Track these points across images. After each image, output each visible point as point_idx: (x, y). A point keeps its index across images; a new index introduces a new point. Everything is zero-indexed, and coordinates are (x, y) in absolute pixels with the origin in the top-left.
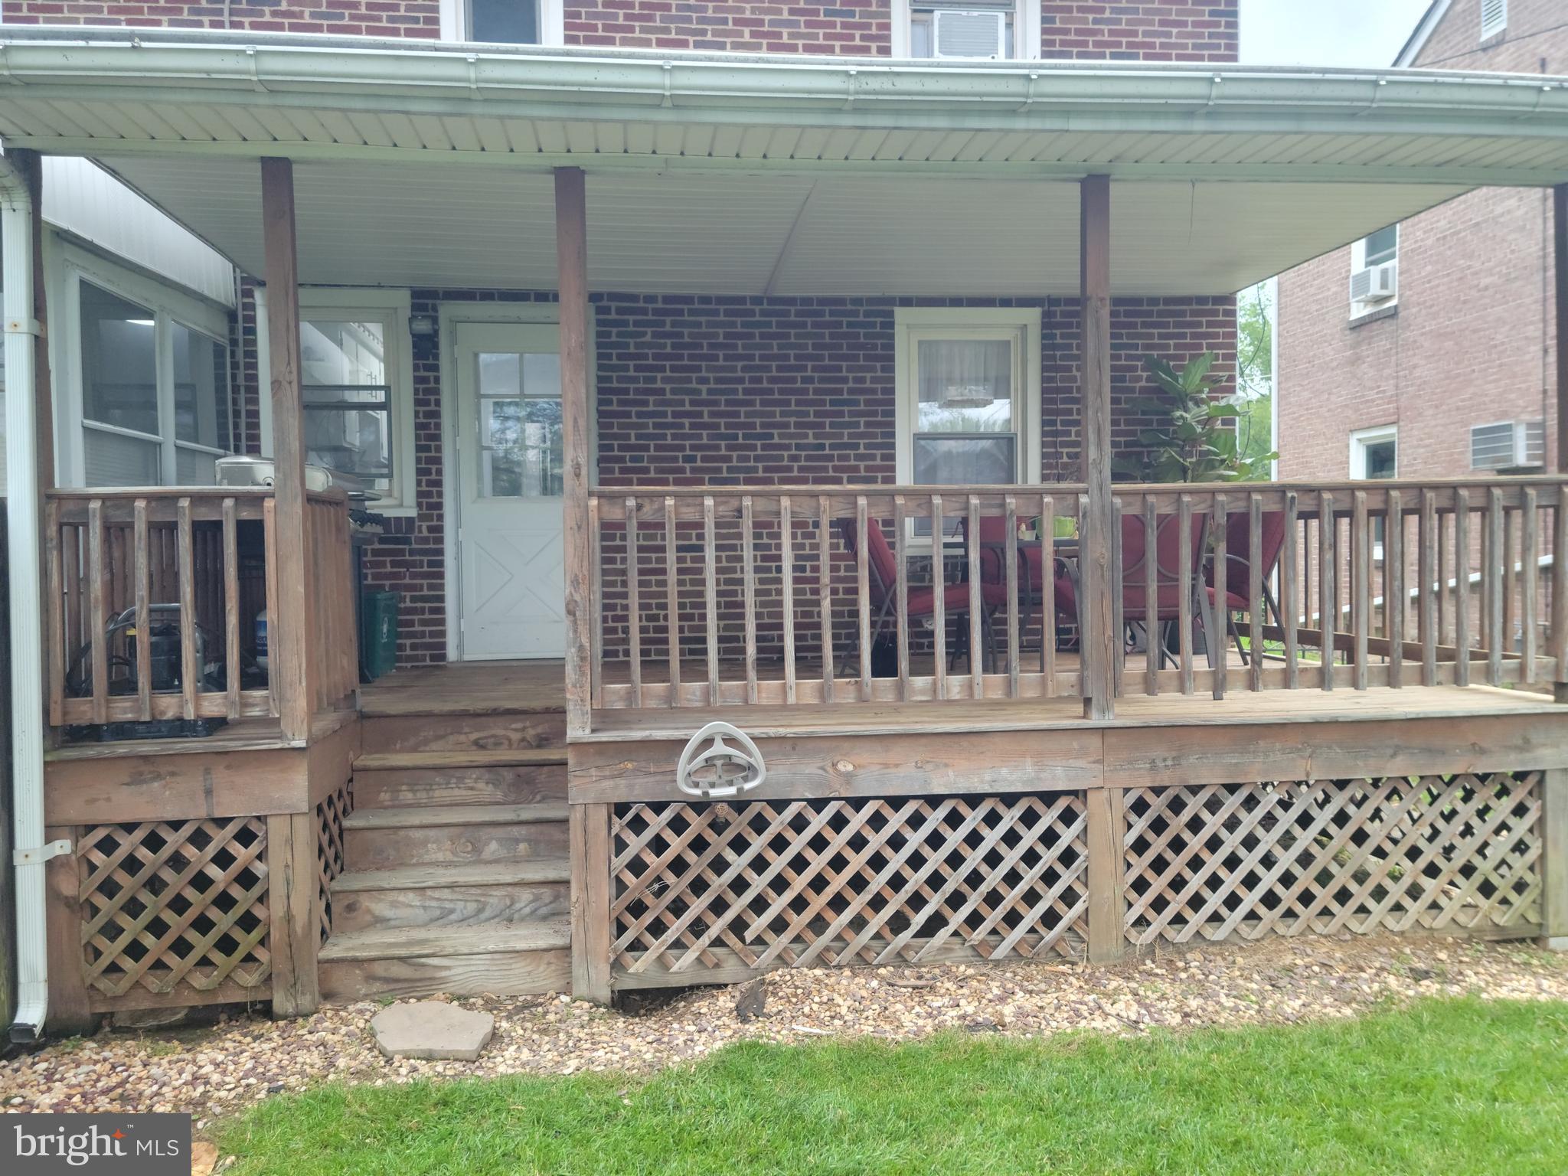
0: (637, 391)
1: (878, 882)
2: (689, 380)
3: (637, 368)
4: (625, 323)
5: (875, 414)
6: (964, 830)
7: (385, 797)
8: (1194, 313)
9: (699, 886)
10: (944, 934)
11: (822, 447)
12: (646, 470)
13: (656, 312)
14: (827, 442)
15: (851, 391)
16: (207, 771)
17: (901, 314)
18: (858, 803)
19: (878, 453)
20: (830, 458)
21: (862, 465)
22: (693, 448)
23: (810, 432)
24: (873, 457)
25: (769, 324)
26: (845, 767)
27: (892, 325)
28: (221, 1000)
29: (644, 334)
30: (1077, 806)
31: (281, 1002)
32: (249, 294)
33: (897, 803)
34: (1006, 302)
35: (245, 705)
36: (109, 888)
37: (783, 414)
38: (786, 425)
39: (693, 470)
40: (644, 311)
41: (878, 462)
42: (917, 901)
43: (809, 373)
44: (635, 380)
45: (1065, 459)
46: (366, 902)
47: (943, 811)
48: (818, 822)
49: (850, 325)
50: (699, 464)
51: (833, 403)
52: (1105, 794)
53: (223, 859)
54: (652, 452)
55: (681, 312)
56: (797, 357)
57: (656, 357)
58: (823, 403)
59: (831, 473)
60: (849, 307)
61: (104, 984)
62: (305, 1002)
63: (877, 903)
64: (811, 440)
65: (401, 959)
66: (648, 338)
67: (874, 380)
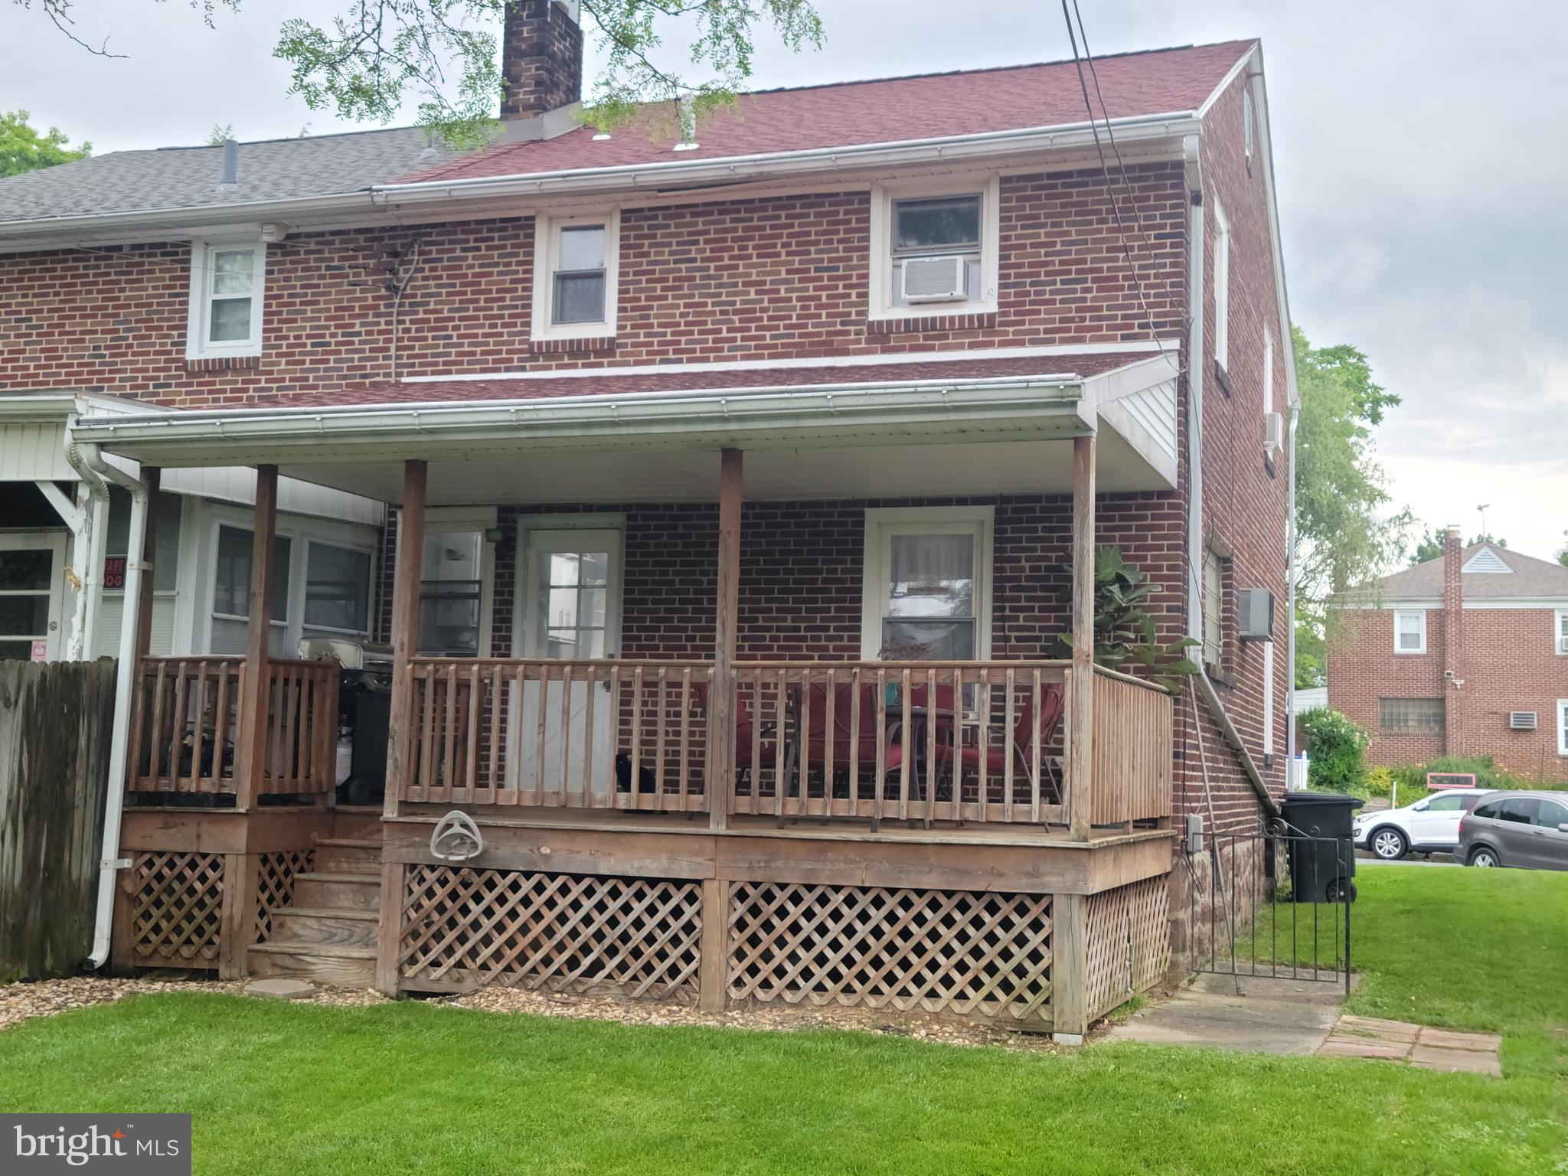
0: (654, 582)
1: (562, 932)
2: (694, 573)
3: (655, 564)
4: (648, 528)
5: (844, 600)
6: (620, 901)
7: (332, 865)
8: (1139, 507)
9: (452, 923)
10: (602, 974)
11: (798, 629)
12: (657, 648)
13: (672, 518)
14: (803, 625)
15: (825, 581)
16: (199, 824)
17: (871, 515)
18: (553, 876)
19: (846, 634)
20: (804, 639)
21: (831, 645)
22: (694, 629)
23: (789, 616)
24: (841, 638)
25: (759, 526)
26: (545, 850)
27: (862, 524)
28: (195, 966)
29: (661, 536)
30: (698, 892)
31: (223, 972)
32: (393, 514)
33: (578, 878)
34: (962, 501)
35: (222, 786)
36: (148, 890)
37: (767, 601)
38: (769, 610)
39: (693, 648)
40: (662, 517)
41: (845, 643)
42: (586, 949)
43: (790, 566)
44: (653, 573)
45: (1013, 642)
46: (289, 922)
47: (607, 888)
48: (527, 886)
49: (826, 524)
50: (698, 643)
51: (809, 591)
52: (716, 884)
53: (203, 878)
54: (662, 633)
55: (690, 518)
56: (781, 552)
57: (670, 554)
58: (801, 591)
59: (805, 652)
60: (826, 509)
61: (140, 948)
62: (235, 972)
63: (561, 947)
64: (789, 623)
65: (291, 955)
66: (664, 539)
67: (844, 571)
